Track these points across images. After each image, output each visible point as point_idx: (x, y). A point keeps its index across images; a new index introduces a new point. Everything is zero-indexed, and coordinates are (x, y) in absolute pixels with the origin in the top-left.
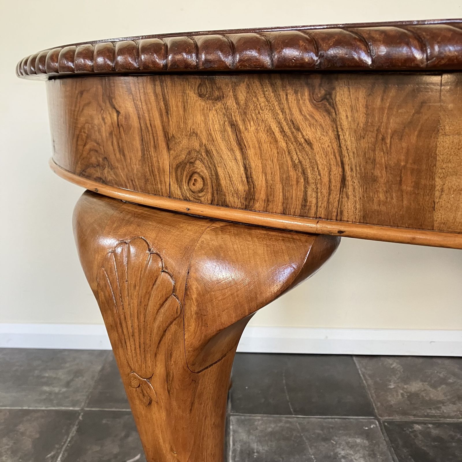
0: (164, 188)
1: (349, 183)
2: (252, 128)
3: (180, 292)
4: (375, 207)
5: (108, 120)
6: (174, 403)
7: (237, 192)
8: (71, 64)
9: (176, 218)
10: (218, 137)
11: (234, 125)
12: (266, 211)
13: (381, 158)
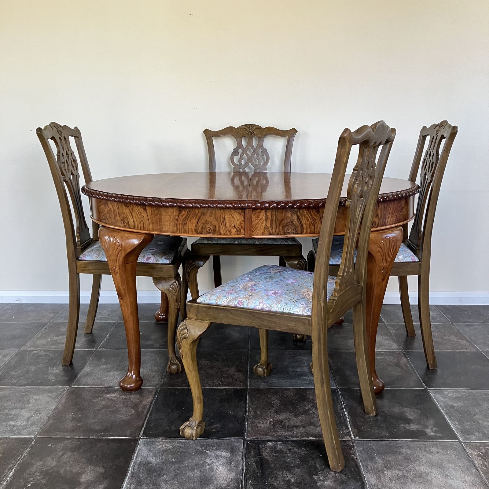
0: (119, 225)
1: (150, 224)
2: (134, 213)
3: (120, 246)
4: (154, 228)
5: (107, 208)
6: (121, 272)
7: (132, 225)
8: (98, 197)
9: (121, 231)
10: (128, 214)
11: (131, 212)
12: (137, 229)
13: (154, 219)
